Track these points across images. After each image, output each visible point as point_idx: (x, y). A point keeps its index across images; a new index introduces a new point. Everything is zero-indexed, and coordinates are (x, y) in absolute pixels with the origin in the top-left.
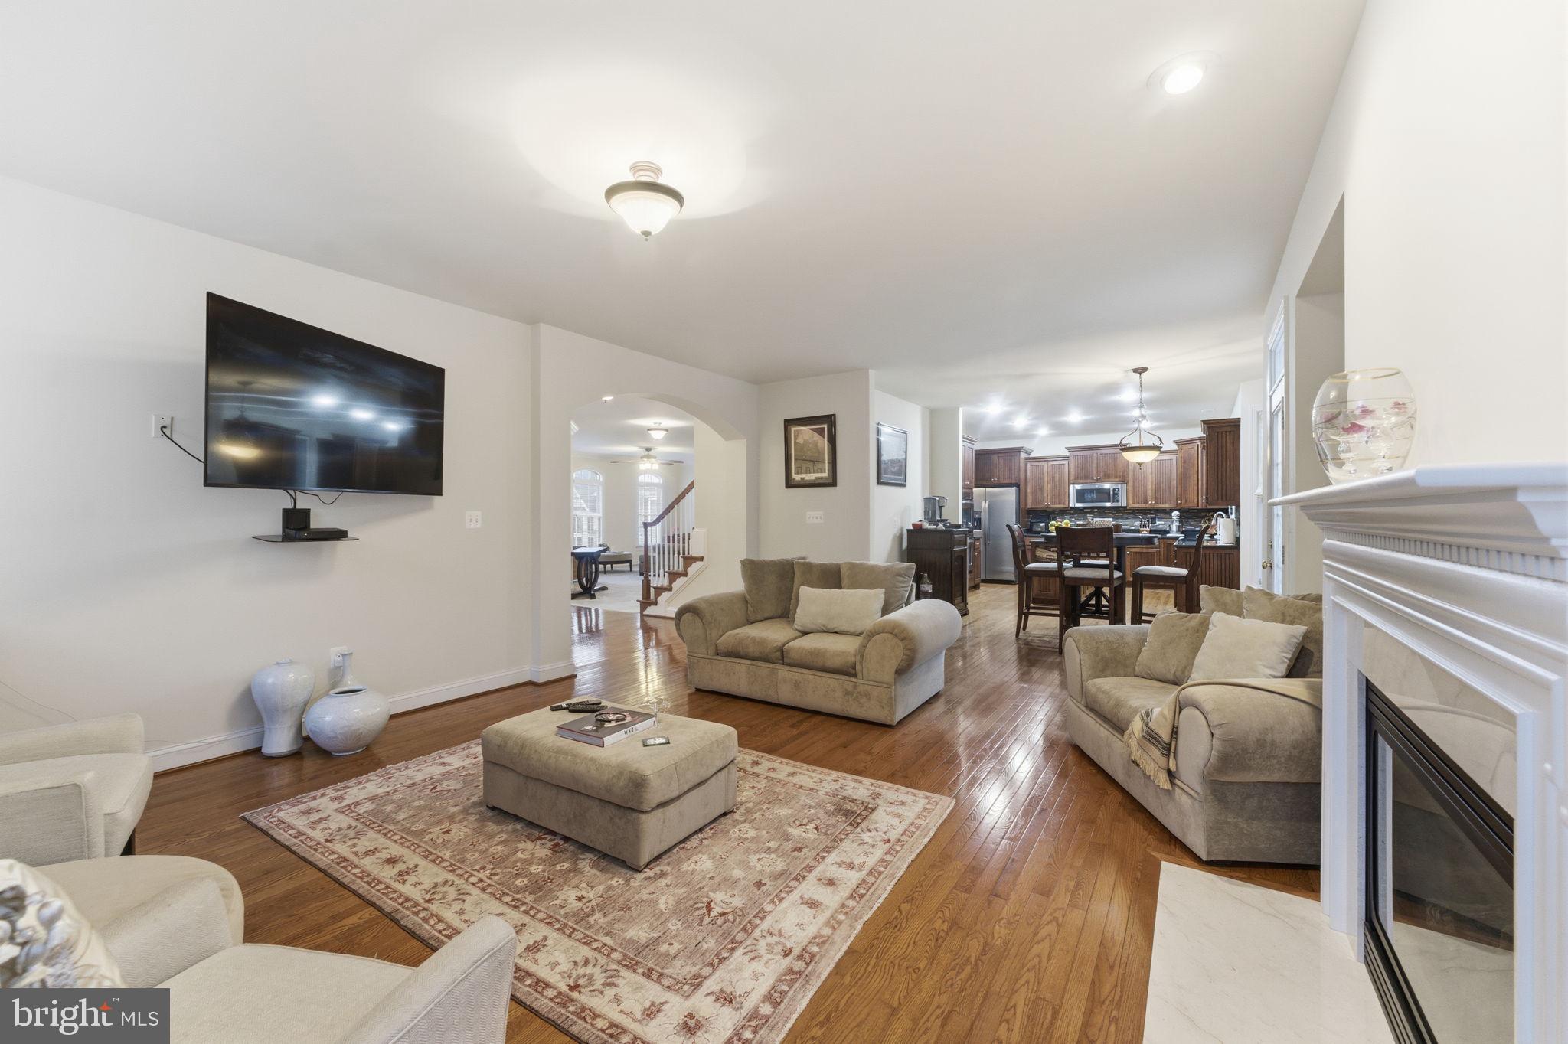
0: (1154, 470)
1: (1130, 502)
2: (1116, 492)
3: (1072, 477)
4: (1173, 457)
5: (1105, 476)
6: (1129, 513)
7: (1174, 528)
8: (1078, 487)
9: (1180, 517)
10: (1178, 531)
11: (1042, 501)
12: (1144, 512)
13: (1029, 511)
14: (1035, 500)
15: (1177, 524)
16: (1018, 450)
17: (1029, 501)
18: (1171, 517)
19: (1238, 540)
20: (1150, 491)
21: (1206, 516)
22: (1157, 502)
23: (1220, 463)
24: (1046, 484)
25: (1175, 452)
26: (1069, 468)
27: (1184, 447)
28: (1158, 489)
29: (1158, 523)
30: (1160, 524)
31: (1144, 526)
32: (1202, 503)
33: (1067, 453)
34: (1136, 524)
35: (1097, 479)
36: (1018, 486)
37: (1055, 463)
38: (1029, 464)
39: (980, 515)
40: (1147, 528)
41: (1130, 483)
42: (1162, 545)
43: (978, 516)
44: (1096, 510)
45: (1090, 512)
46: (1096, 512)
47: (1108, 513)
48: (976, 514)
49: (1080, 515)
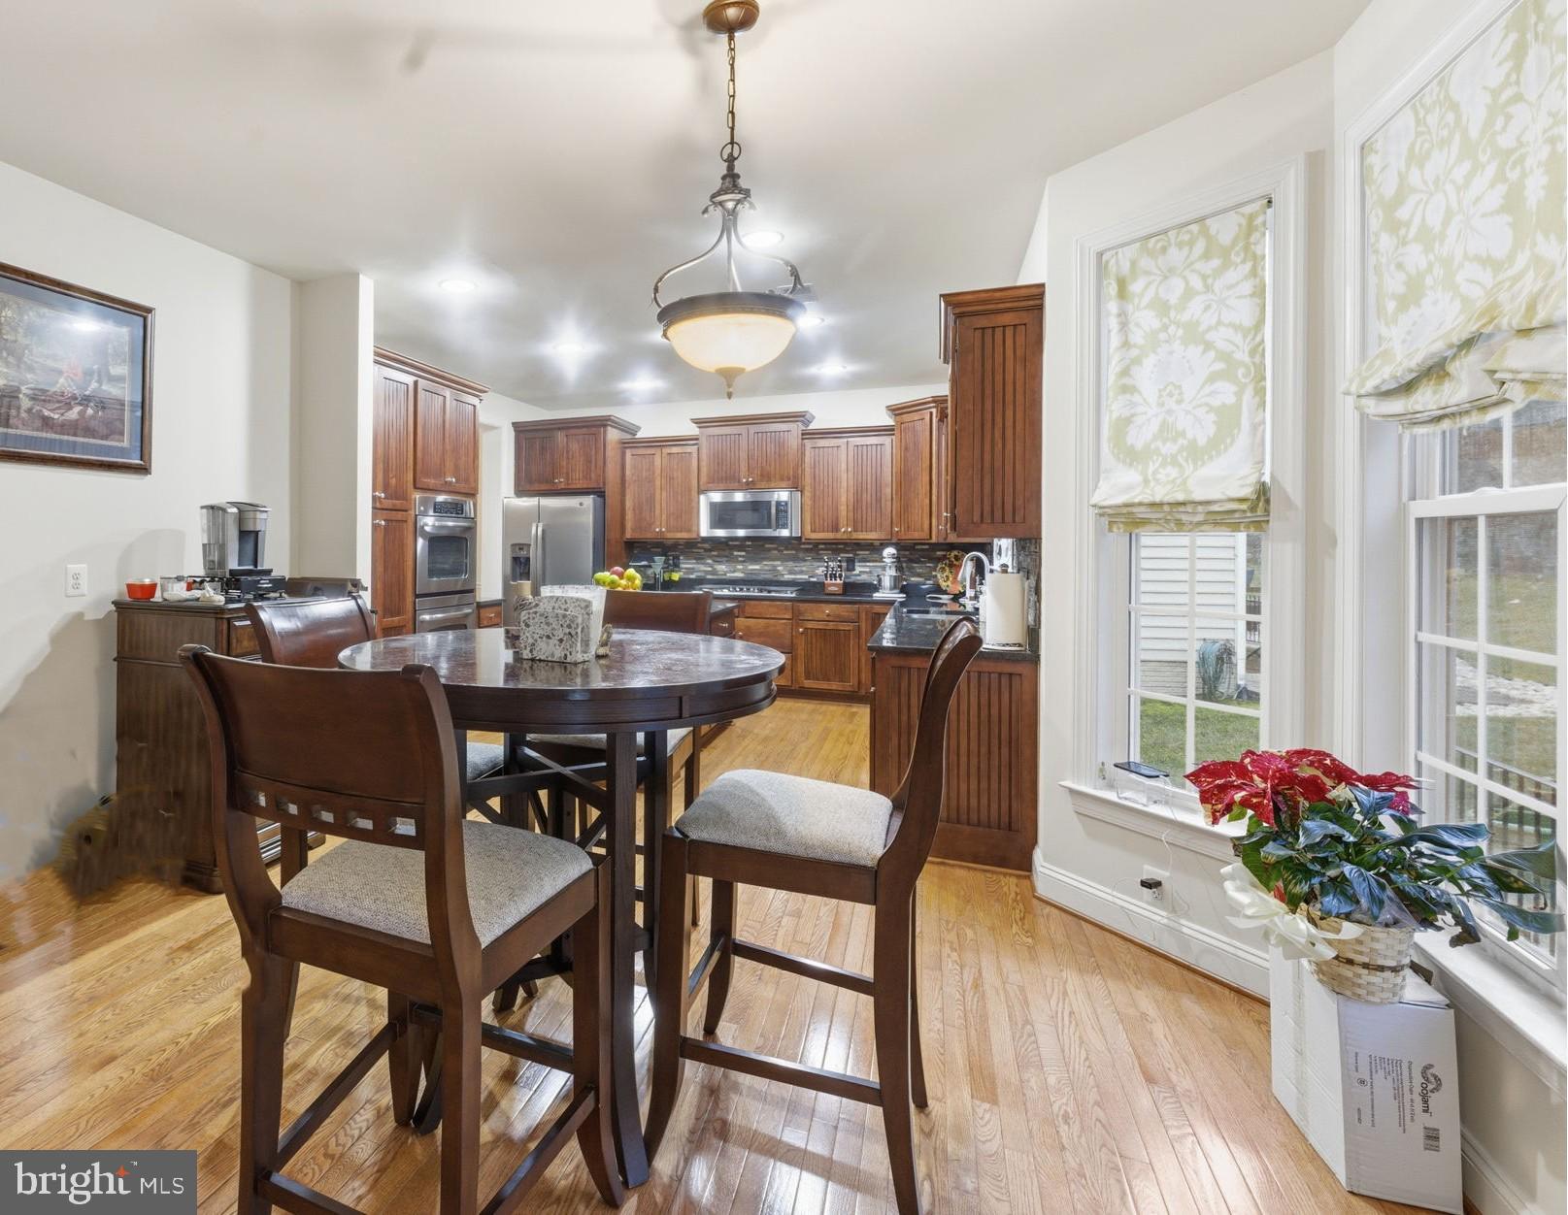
0: (851, 465)
1: (808, 528)
2: (783, 508)
3: (704, 479)
4: (887, 440)
5: (762, 475)
6: (807, 550)
7: (887, 582)
8: (717, 497)
9: (898, 559)
10: (894, 588)
11: (651, 525)
12: (835, 547)
13: (627, 545)
14: (639, 523)
15: (893, 572)
16: (603, 423)
17: (629, 525)
18: (881, 560)
19: (1033, 634)
20: (843, 508)
21: (945, 557)
22: (855, 529)
23: (988, 416)
24: (658, 492)
25: (887, 430)
26: (699, 459)
27: (906, 418)
28: (857, 505)
29: (858, 570)
30: (862, 572)
31: (833, 576)
32: (939, 529)
33: (693, 430)
34: (818, 571)
35: (748, 483)
36: (600, 493)
37: (675, 450)
38: (628, 453)
39: (529, 551)
40: (838, 581)
41: (808, 489)
42: (863, 616)
43: (523, 553)
44: (750, 543)
45: (740, 548)
46: (749, 546)
47: (769, 550)
48: (520, 549)
49: (722, 553)
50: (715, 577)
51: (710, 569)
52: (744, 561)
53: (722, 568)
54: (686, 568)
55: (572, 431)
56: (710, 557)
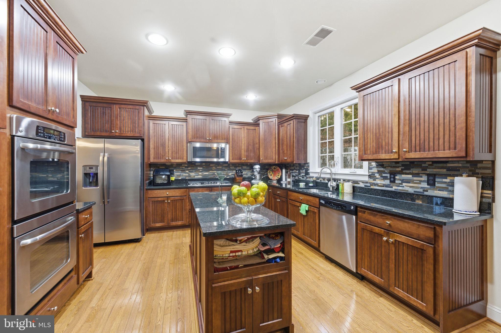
0: (246, 136)
1: (231, 158)
2: (223, 150)
3: (190, 136)
4: (256, 128)
5: (215, 137)
11: (163, 156)
13: (151, 165)
14: (157, 155)
16: (143, 104)
17: (152, 155)
20: (243, 152)
21: (270, 168)
22: (247, 159)
24: (167, 141)
25: (257, 124)
26: (187, 128)
27: (265, 120)
28: (248, 149)
31: (239, 176)
33: (185, 116)
34: (230, 174)
35: (209, 139)
36: (143, 140)
37: (175, 123)
38: (152, 122)
39: (97, 169)
41: (231, 143)
43: (93, 171)
44: (204, 164)
45: (200, 166)
46: (204, 165)
47: (212, 167)
48: (90, 168)
49: (193, 168)
50: (190, 178)
51: (188, 175)
52: (202, 171)
53: (192, 174)
54: (176, 175)
55: (123, 106)
56: (188, 170)
